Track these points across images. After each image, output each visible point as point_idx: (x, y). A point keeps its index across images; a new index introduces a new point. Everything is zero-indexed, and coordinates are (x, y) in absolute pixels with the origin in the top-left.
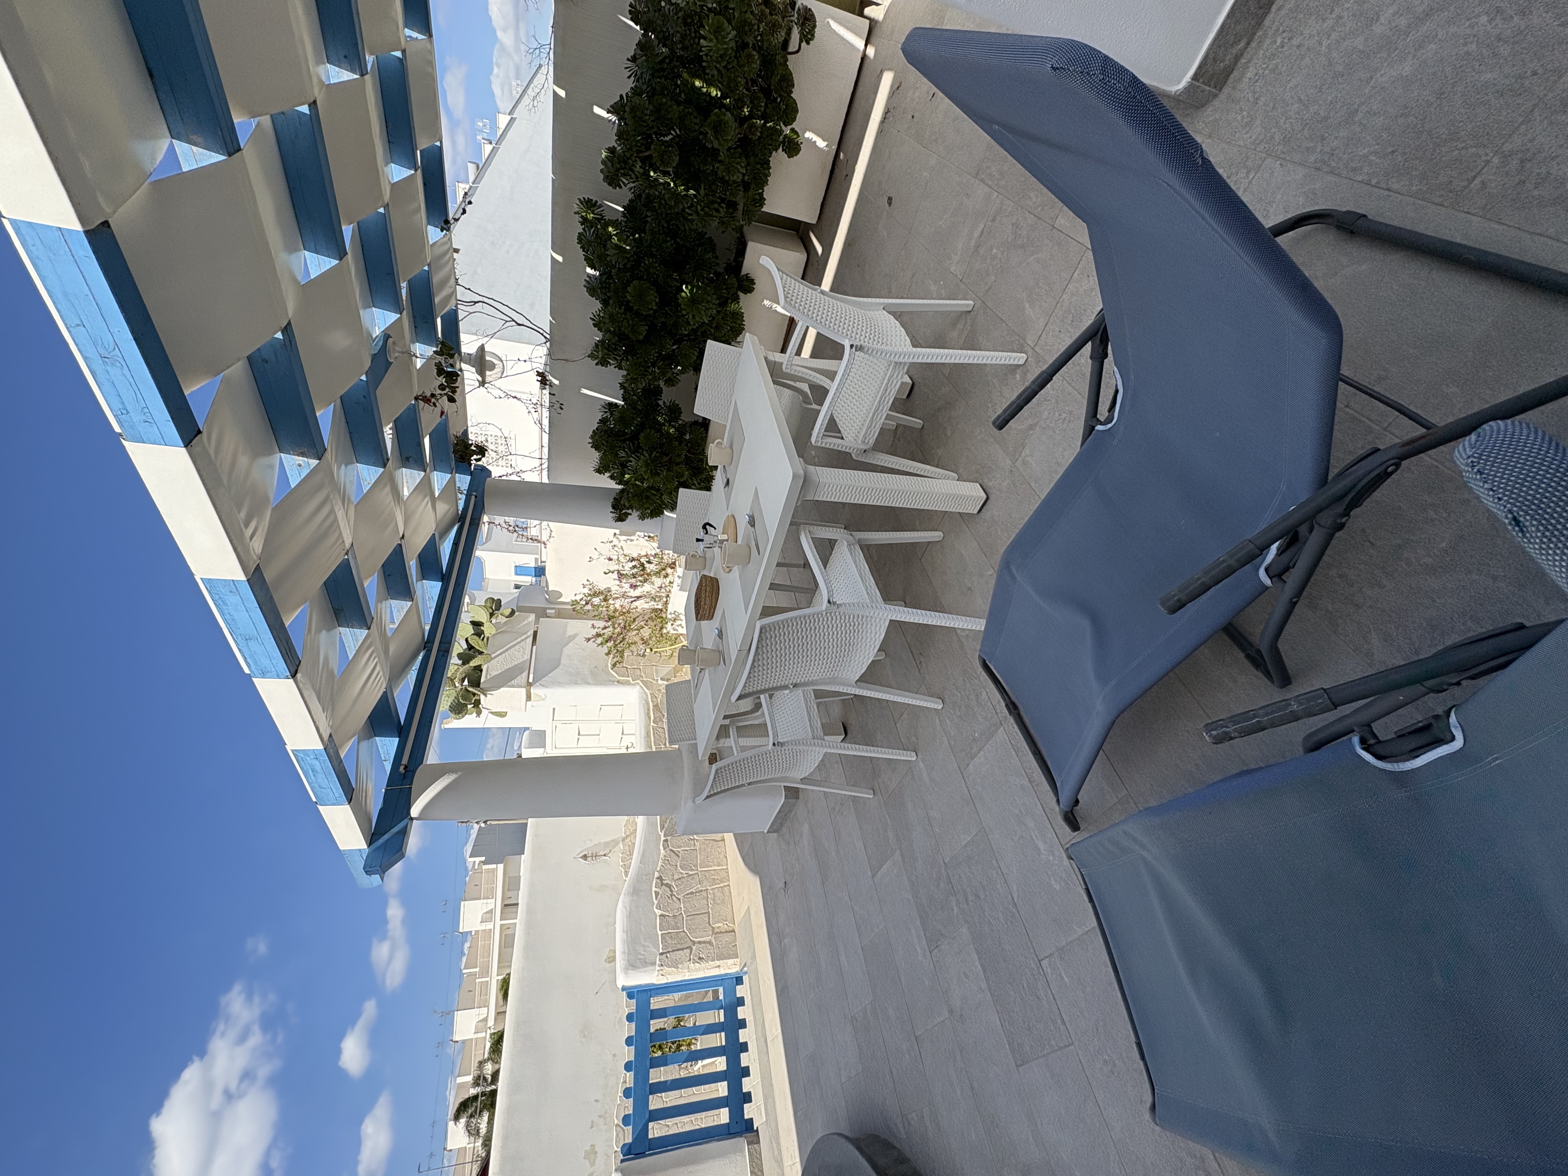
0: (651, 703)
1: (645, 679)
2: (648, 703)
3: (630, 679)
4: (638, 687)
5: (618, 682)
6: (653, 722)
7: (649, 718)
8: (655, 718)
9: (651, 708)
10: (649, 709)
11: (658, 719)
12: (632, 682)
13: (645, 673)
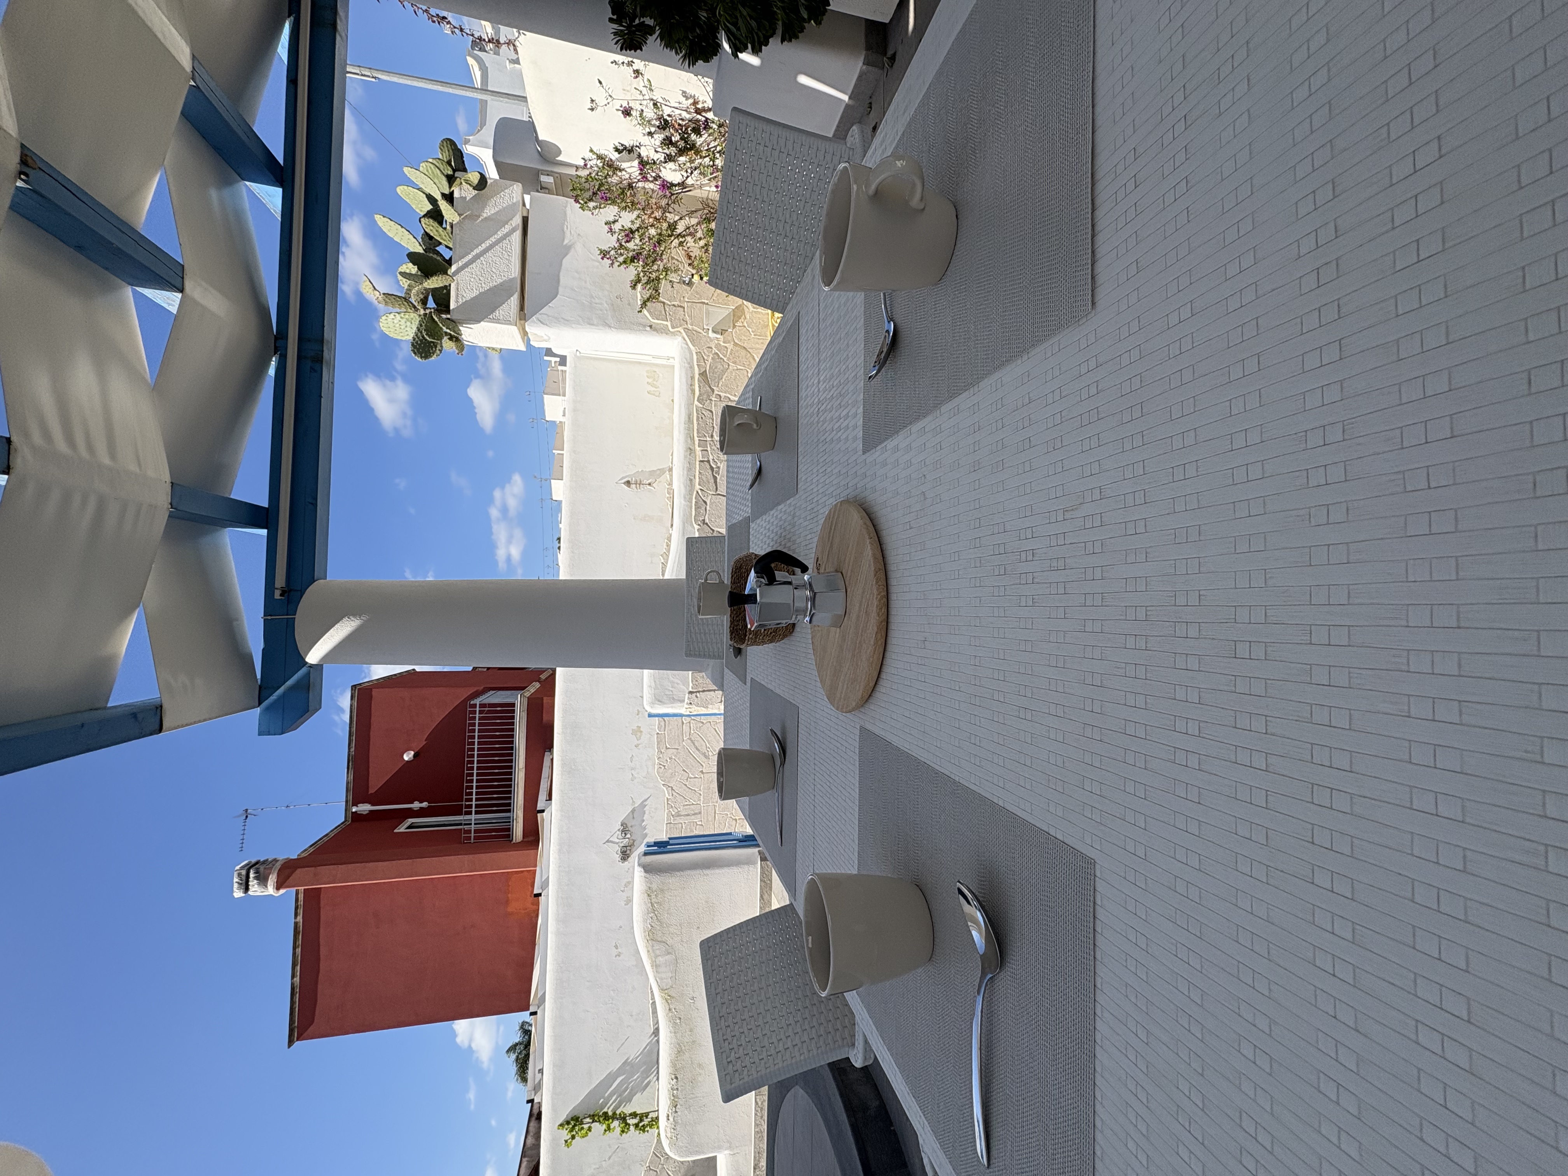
0: (696, 367)
1: (690, 327)
2: (692, 367)
3: (669, 324)
4: (680, 339)
5: (651, 326)
6: (698, 400)
7: (693, 391)
8: (700, 395)
9: (697, 376)
10: (693, 378)
11: (705, 396)
12: (671, 330)
13: (690, 316)
